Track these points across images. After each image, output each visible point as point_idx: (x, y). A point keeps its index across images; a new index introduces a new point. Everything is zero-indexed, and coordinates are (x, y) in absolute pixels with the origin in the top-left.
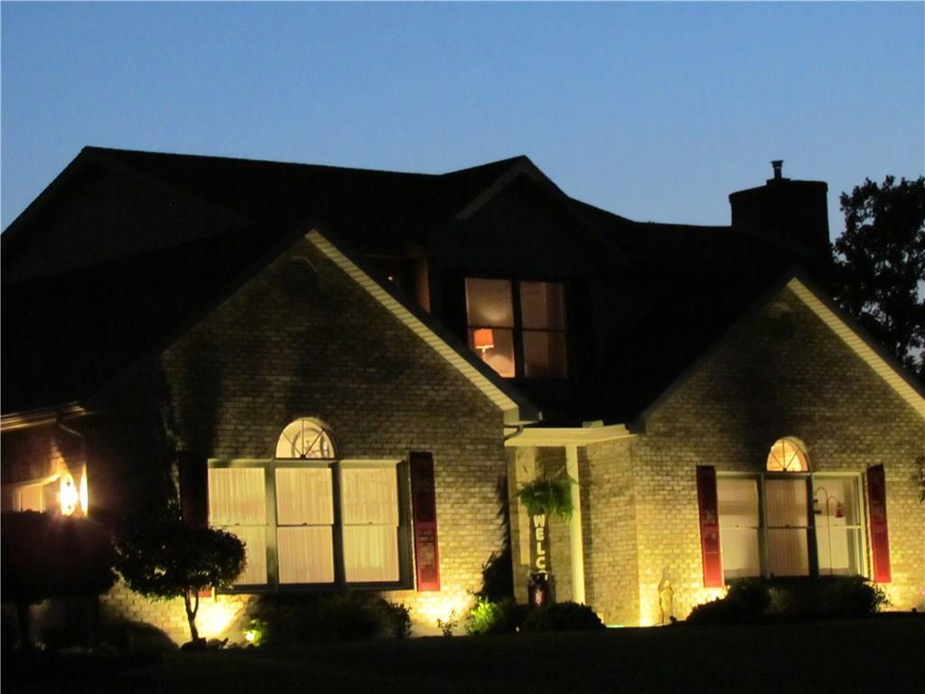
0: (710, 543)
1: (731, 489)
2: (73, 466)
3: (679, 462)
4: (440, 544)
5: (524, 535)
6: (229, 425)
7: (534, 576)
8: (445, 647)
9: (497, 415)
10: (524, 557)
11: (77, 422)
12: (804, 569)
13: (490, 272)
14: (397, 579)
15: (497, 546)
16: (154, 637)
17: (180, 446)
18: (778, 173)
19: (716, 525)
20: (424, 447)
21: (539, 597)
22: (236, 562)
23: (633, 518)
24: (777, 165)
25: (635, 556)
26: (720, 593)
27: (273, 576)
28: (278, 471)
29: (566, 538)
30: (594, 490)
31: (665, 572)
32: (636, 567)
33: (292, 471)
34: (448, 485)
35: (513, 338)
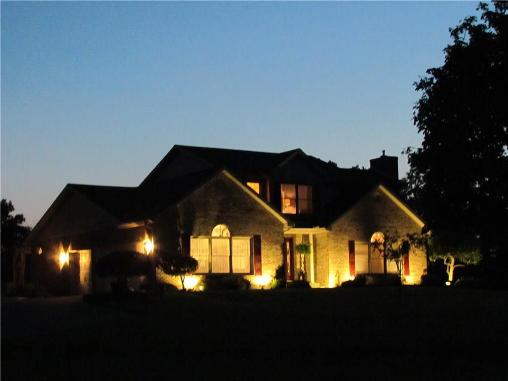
0: (352, 263)
1: (359, 247)
2: (150, 237)
3: (343, 239)
4: (263, 262)
5: (298, 260)
6: (197, 227)
7: (300, 272)
8: (262, 292)
9: (281, 225)
10: (298, 266)
11: (150, 225)
12: (383, 271)
13: (289, 182)
14: (249, 272)
15: (280, 263)
16: (172, 288)
17: (182, 232)
18: (384, 154)
19: (354, 258)
20: (258, 234)
21: (301, 278)
22: (195, 266)
23: (328, 255)
24: (384, 152)
25: (328, 267)
26: (352, 278)
27: (210, 271)
28: (213, 240)
29: (309, 261)
30: (317, 247)
31: (337, 272)
32: (328, 270)
33: (218, 240)
34: (265, 245)
35: (296, 202)
